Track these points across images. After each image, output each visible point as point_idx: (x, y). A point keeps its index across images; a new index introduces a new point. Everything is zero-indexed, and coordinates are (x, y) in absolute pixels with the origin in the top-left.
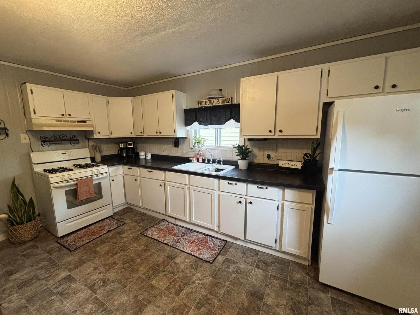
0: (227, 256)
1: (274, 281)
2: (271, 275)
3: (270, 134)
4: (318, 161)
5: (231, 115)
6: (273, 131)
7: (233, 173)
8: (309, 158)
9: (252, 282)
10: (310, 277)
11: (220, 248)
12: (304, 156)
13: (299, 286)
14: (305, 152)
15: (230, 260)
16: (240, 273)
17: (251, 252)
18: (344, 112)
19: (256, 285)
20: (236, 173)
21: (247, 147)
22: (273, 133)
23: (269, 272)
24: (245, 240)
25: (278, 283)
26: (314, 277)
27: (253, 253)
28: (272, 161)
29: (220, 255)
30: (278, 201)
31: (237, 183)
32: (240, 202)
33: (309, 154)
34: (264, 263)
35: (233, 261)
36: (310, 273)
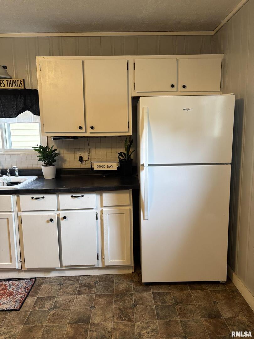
0: (39, 295)
1: (100, 299)
2: (96, 295)
3: (80, 130)
4: (132, 160)
5: (25, 105)
6: (83, 127)
7: (37, 185)
8: (124, 158)
9: (76, 310)
10: (135, 283)
11: (28, 289)
12: (119, 156)
13: (126, 295)
14: (120, 151)
15: (43, 298)
16: (60, 307)
17: (69, 280)
18: (148, 108)
19: (81, 311)
20: (41, 184)
21: (52, 148)
22: (83, 130)
23: (93, 294)
24: (62, 268)
25: (104, 300)
26: (139, 282)
27: (72, 280)
28: (86, 164)
29: (28, 297)
30: (97, 208)
31: (45, 196)
32: (51, 220)
33: (124, 153)
34: (87, 286)
35: (49, 297)
36: (134, 280)
